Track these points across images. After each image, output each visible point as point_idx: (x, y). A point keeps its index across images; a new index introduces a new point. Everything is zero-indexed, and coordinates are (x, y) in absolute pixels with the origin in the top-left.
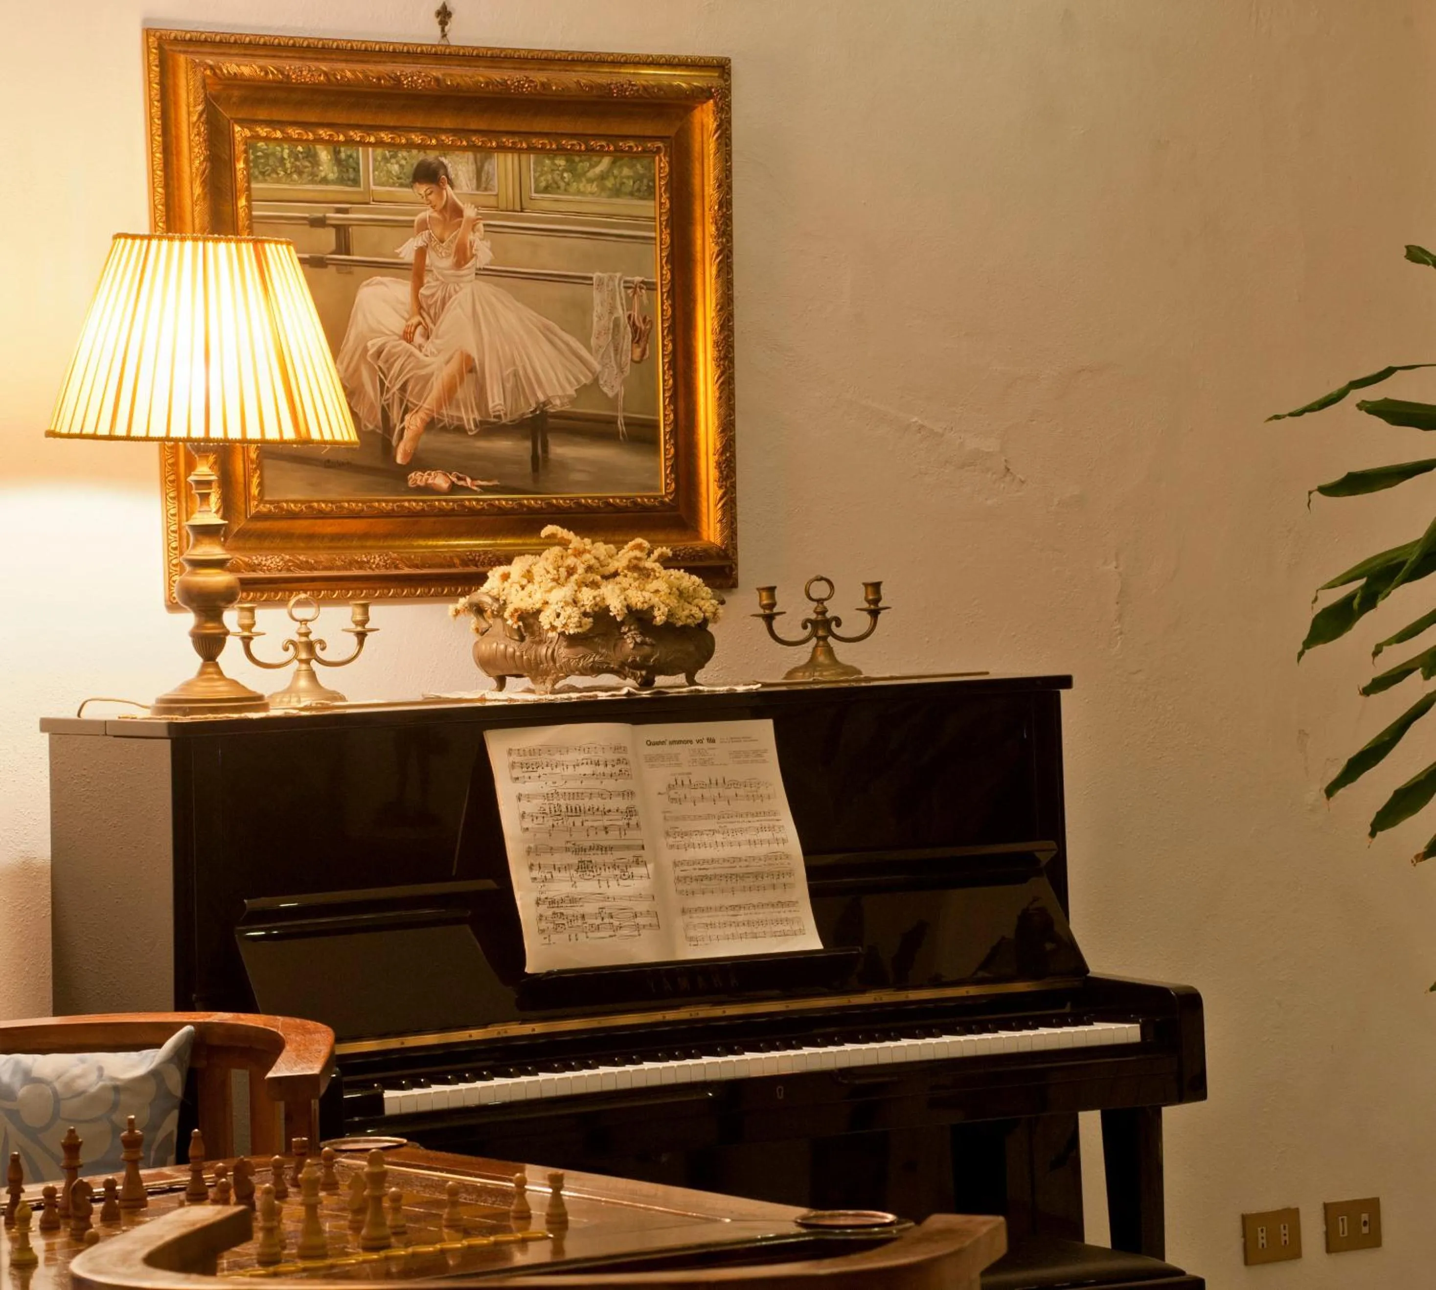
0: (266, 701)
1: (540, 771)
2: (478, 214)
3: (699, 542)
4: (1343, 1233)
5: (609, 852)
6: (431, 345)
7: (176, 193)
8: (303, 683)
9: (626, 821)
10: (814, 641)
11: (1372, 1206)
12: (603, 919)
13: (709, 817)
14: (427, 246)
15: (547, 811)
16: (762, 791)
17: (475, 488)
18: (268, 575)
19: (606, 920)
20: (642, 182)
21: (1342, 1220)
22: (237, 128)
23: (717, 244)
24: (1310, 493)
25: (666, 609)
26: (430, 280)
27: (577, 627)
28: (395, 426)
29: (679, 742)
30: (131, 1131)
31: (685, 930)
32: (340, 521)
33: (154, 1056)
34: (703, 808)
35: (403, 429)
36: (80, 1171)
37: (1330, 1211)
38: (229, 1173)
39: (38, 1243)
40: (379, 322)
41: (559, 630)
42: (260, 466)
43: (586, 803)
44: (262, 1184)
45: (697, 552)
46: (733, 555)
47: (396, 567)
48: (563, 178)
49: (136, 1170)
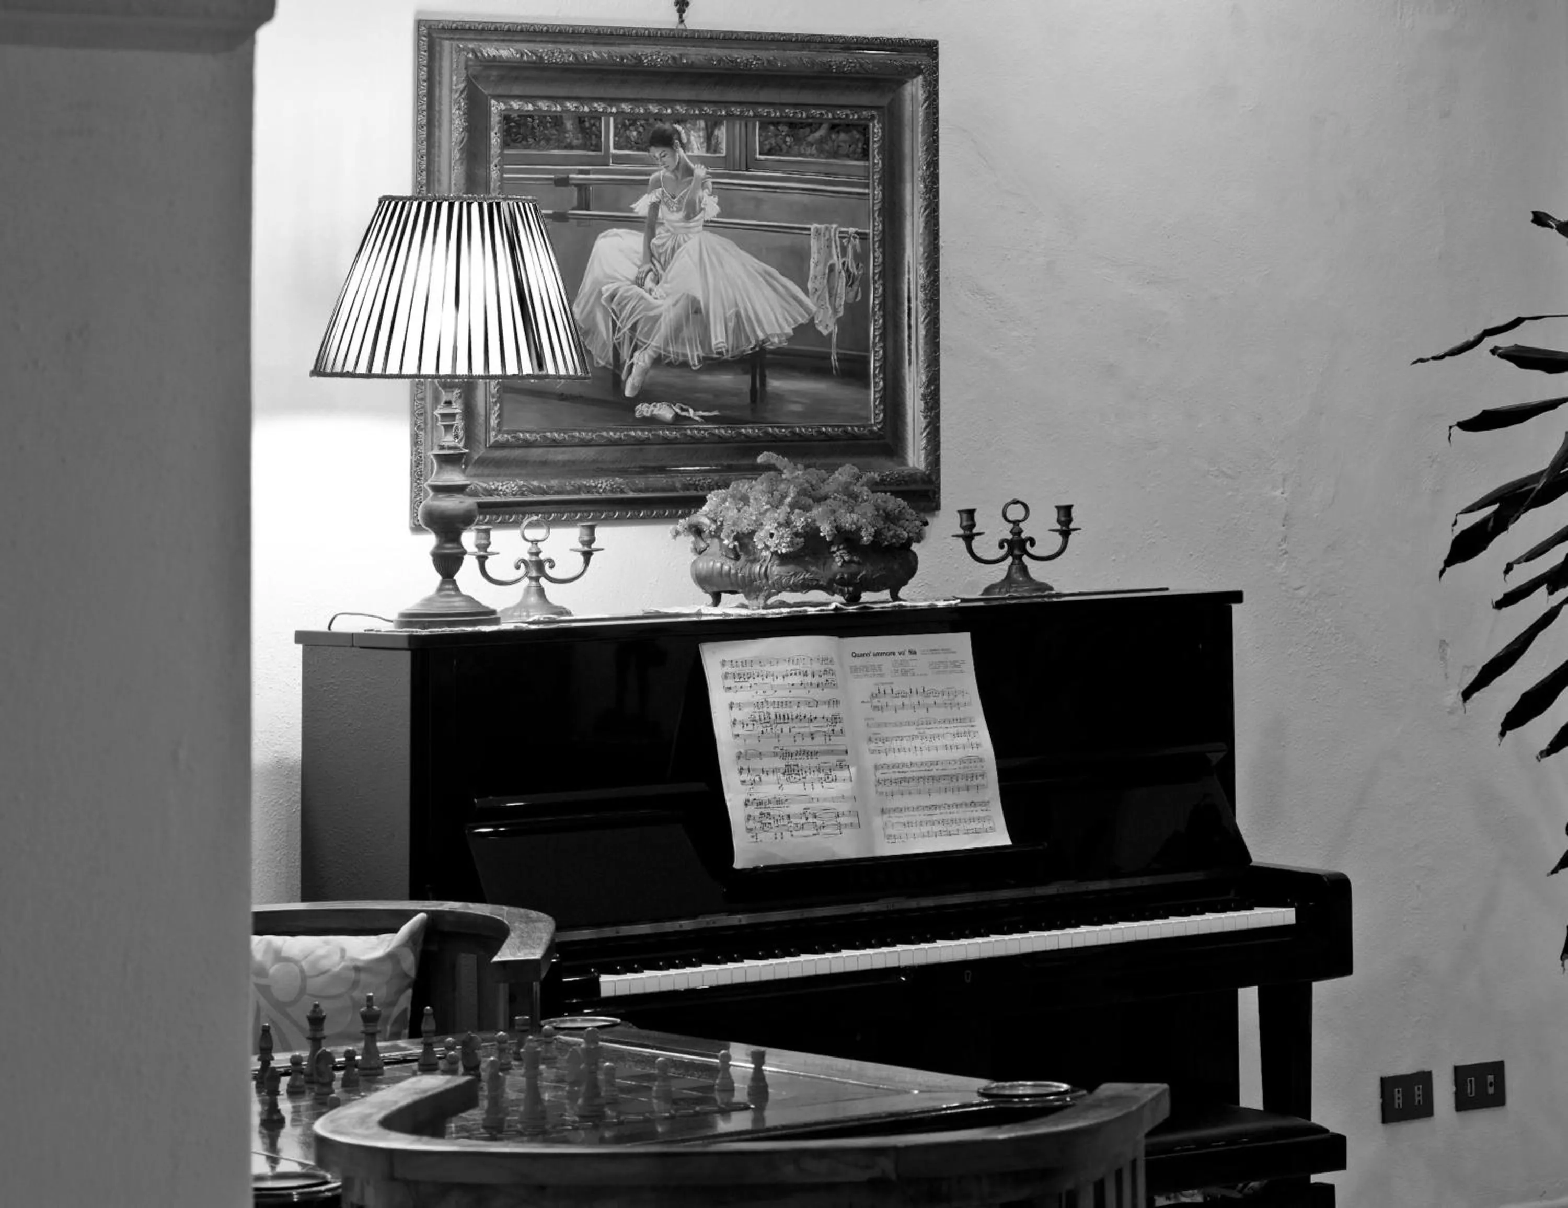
0: (498, 615)
1: (751, 681)
2: (707, 173)
3: (903, 468)
4: (1471, 1093)
5: (814, 757)
6: (660, 290)
7: (437, 159)
8: (533, 599)
9: (831, 728)
10: (1010, 559)
11: (1497, 1068)
12: (807, 819)
13: (908, 723)
14: (660, 202)
15: (758, 718)
16: (959, 699)
17: (697, 418)
18: (503, 499)
19: (810, 820)
20: (857, 145)
21: (1471, 1081)
22: (493, 102)
23: (925, 199)
24: (1451, 428)
25: (873, 530)
26: (662, 231)
27: (789, 547)
28: (625, 362)
29: (882, 654)
30: (370, 1007)
31: (884, 829)
32: (571, 449)
33: (392, 940)
34: (904, 715)
35: (632, 365)
36: (323, 1042)
37: (1461, 1073)
38: (458, 1047)
39: (285, 1106)
40: (615, 271)
41: (772, 550)
42: (500, 400)
43: (795, 711)
44: (488, 1060)
45: (903, 477)
46: (937, 479)
47: (622, 491)
48: (785, 142)
49: (375, 1042)
